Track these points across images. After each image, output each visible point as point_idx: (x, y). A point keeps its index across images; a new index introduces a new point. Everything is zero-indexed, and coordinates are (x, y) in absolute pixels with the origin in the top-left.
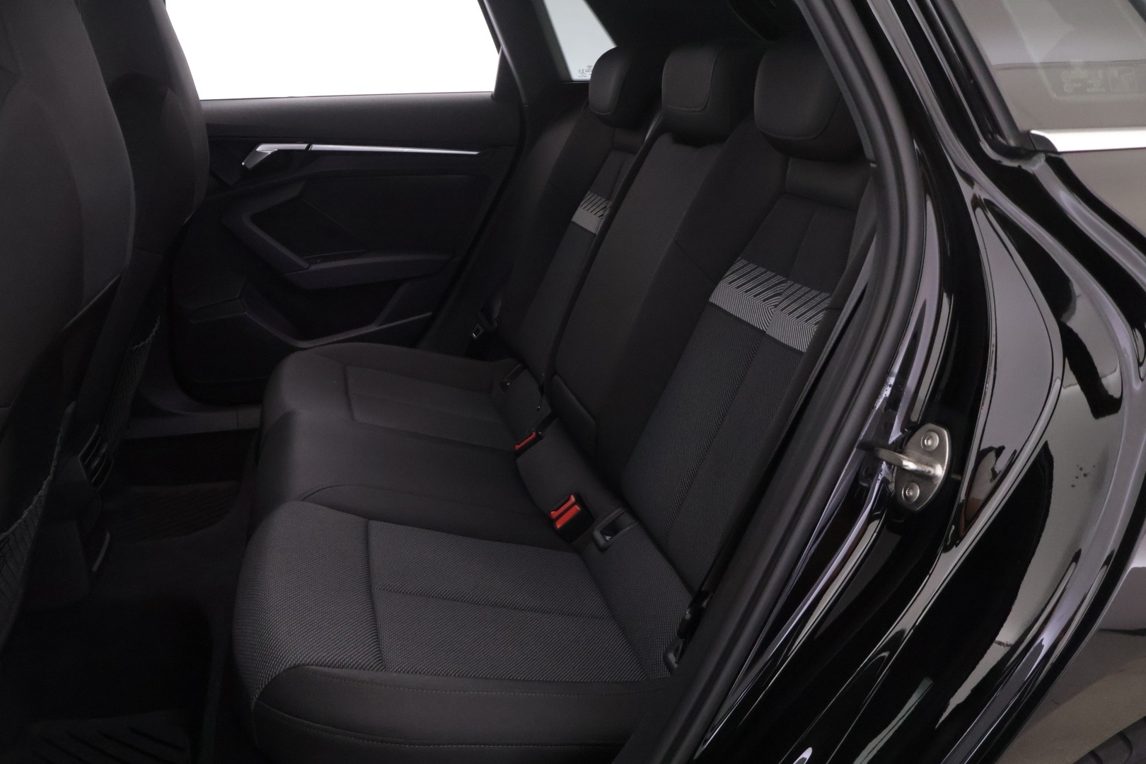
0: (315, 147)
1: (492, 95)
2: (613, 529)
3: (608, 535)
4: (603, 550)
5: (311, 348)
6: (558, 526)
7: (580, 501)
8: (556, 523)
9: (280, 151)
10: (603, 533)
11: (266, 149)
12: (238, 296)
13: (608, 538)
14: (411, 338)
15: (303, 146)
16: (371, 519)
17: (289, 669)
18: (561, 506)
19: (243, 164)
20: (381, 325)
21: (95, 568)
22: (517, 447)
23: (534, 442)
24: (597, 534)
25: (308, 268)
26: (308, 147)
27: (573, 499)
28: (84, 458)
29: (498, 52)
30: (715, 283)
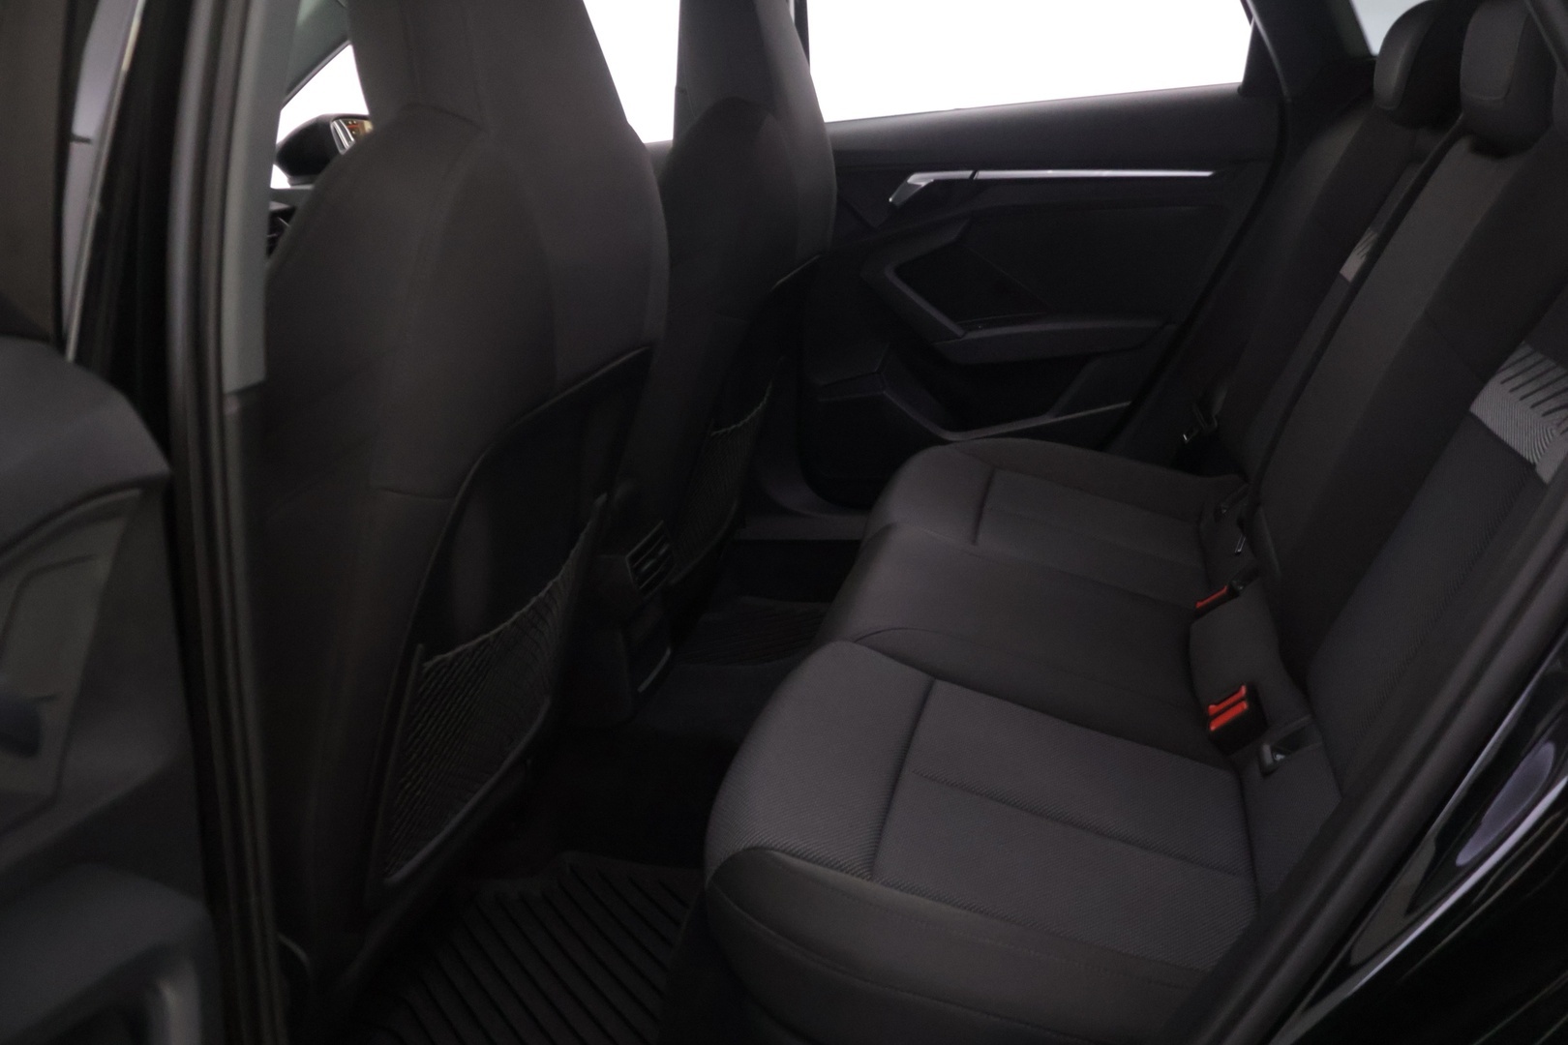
0: (983, 174)
1: (1239, 89)
2: (1290, 745)
3: (1281, 753)
4: (1267, 773)
5: (958, 442)
6: (1213, 728)
7: (1253, 696)
8: (1213, 722)
9: (937, 183)
10: (1275, 750)
11: (919, 180)
12: (876, 370)
13: (1279, 757)
14: (1099, 437)
15: (967, 174)
16: (940, 678)
17: (749, 849)
18: (1225, 699)
19: (891, 200)
20: (1057, 416)
21: (642, 688)
22: (1199, 605)
23: (1222, 601)
24: (1266, 749)
25: (963, 336)
26: (973, 175)
27: (1243, 690)
28: (634, 559)
29: (1250, 23)
30: (1483, 380)
